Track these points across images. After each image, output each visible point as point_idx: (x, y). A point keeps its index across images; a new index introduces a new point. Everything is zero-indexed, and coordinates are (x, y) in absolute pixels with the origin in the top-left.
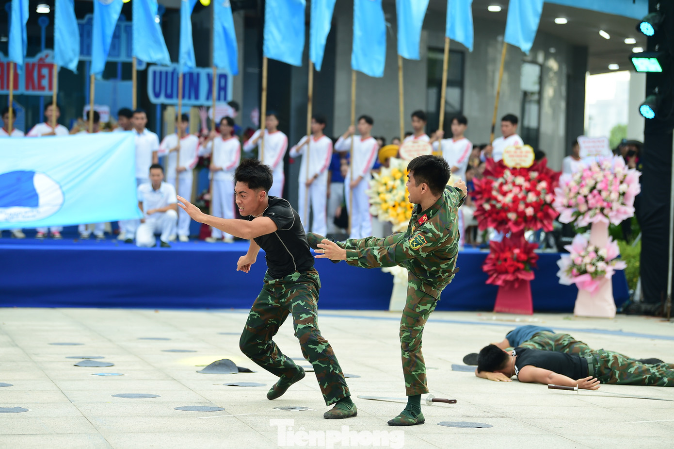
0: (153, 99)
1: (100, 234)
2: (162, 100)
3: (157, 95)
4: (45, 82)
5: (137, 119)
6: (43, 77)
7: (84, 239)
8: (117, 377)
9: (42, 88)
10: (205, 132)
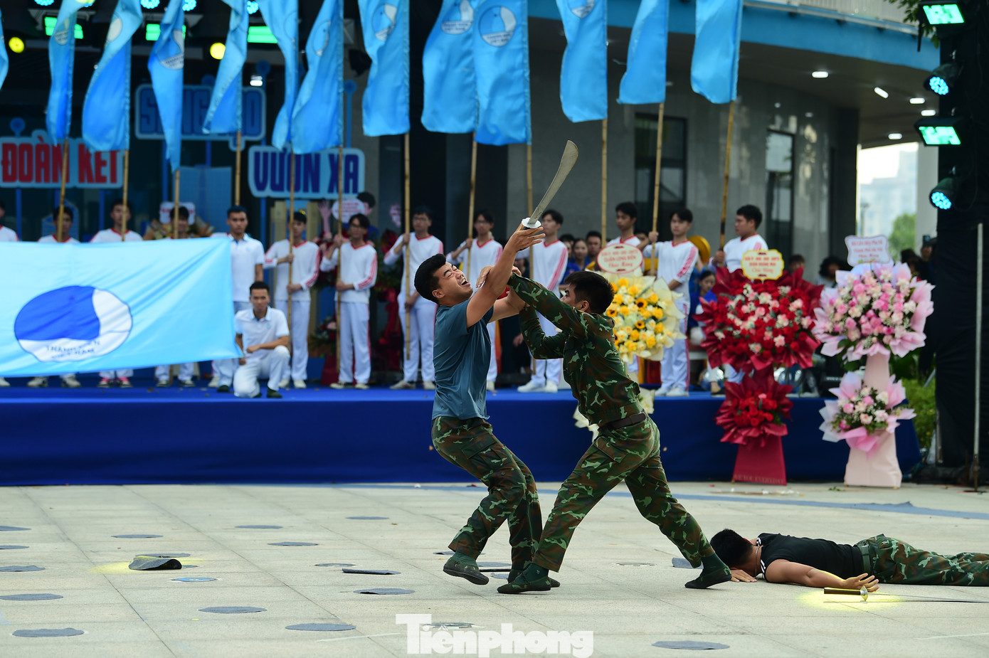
0: (255, 192)
1: (186, 378)
2: (268, 192)
3: (261, 187)
4: (106, 171)
5: (235, 220)
6: (104, 163)
7: (162, 387)
8: (206, 584)
9: (103, 180)
10: (328, 236)
